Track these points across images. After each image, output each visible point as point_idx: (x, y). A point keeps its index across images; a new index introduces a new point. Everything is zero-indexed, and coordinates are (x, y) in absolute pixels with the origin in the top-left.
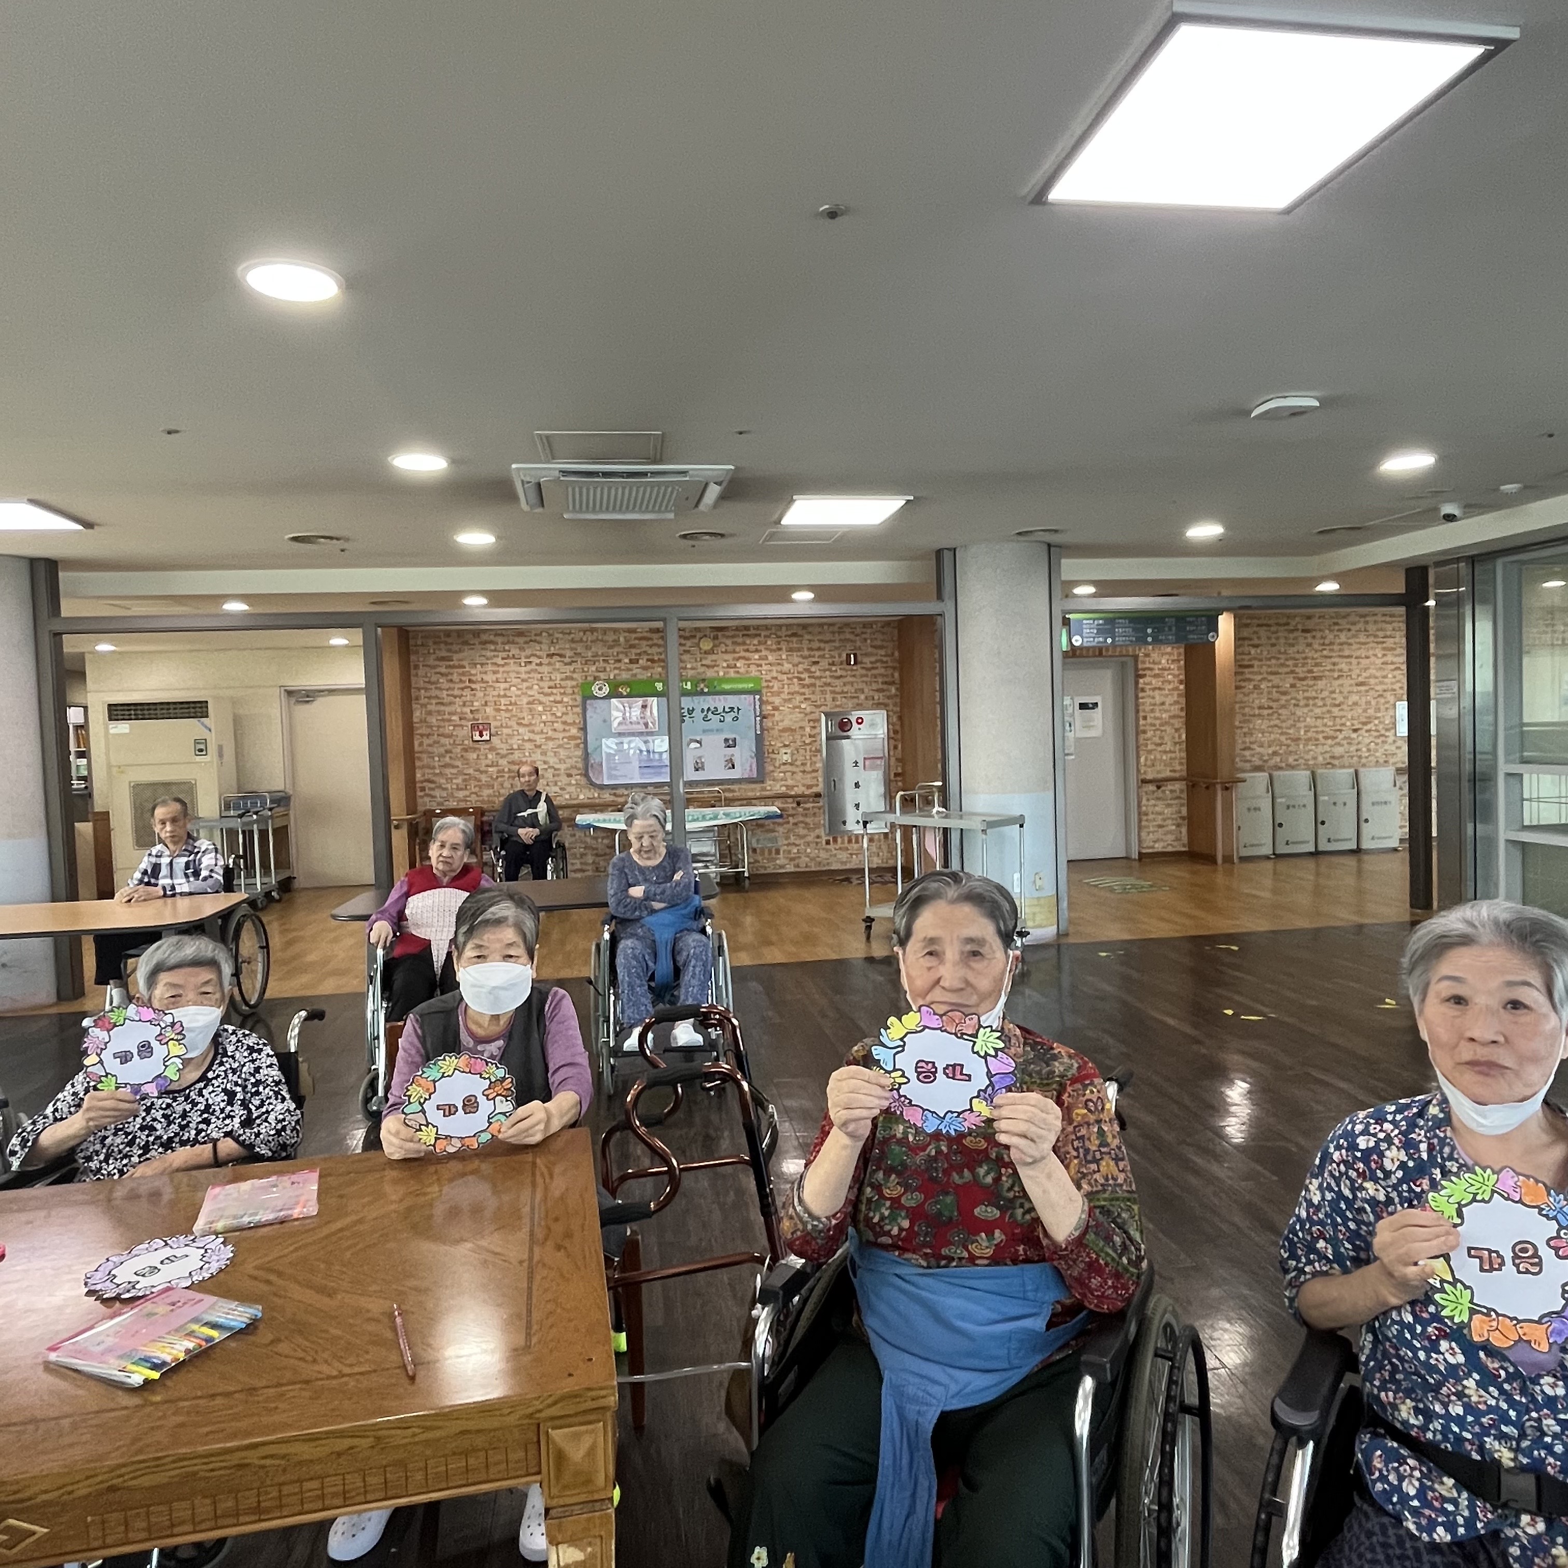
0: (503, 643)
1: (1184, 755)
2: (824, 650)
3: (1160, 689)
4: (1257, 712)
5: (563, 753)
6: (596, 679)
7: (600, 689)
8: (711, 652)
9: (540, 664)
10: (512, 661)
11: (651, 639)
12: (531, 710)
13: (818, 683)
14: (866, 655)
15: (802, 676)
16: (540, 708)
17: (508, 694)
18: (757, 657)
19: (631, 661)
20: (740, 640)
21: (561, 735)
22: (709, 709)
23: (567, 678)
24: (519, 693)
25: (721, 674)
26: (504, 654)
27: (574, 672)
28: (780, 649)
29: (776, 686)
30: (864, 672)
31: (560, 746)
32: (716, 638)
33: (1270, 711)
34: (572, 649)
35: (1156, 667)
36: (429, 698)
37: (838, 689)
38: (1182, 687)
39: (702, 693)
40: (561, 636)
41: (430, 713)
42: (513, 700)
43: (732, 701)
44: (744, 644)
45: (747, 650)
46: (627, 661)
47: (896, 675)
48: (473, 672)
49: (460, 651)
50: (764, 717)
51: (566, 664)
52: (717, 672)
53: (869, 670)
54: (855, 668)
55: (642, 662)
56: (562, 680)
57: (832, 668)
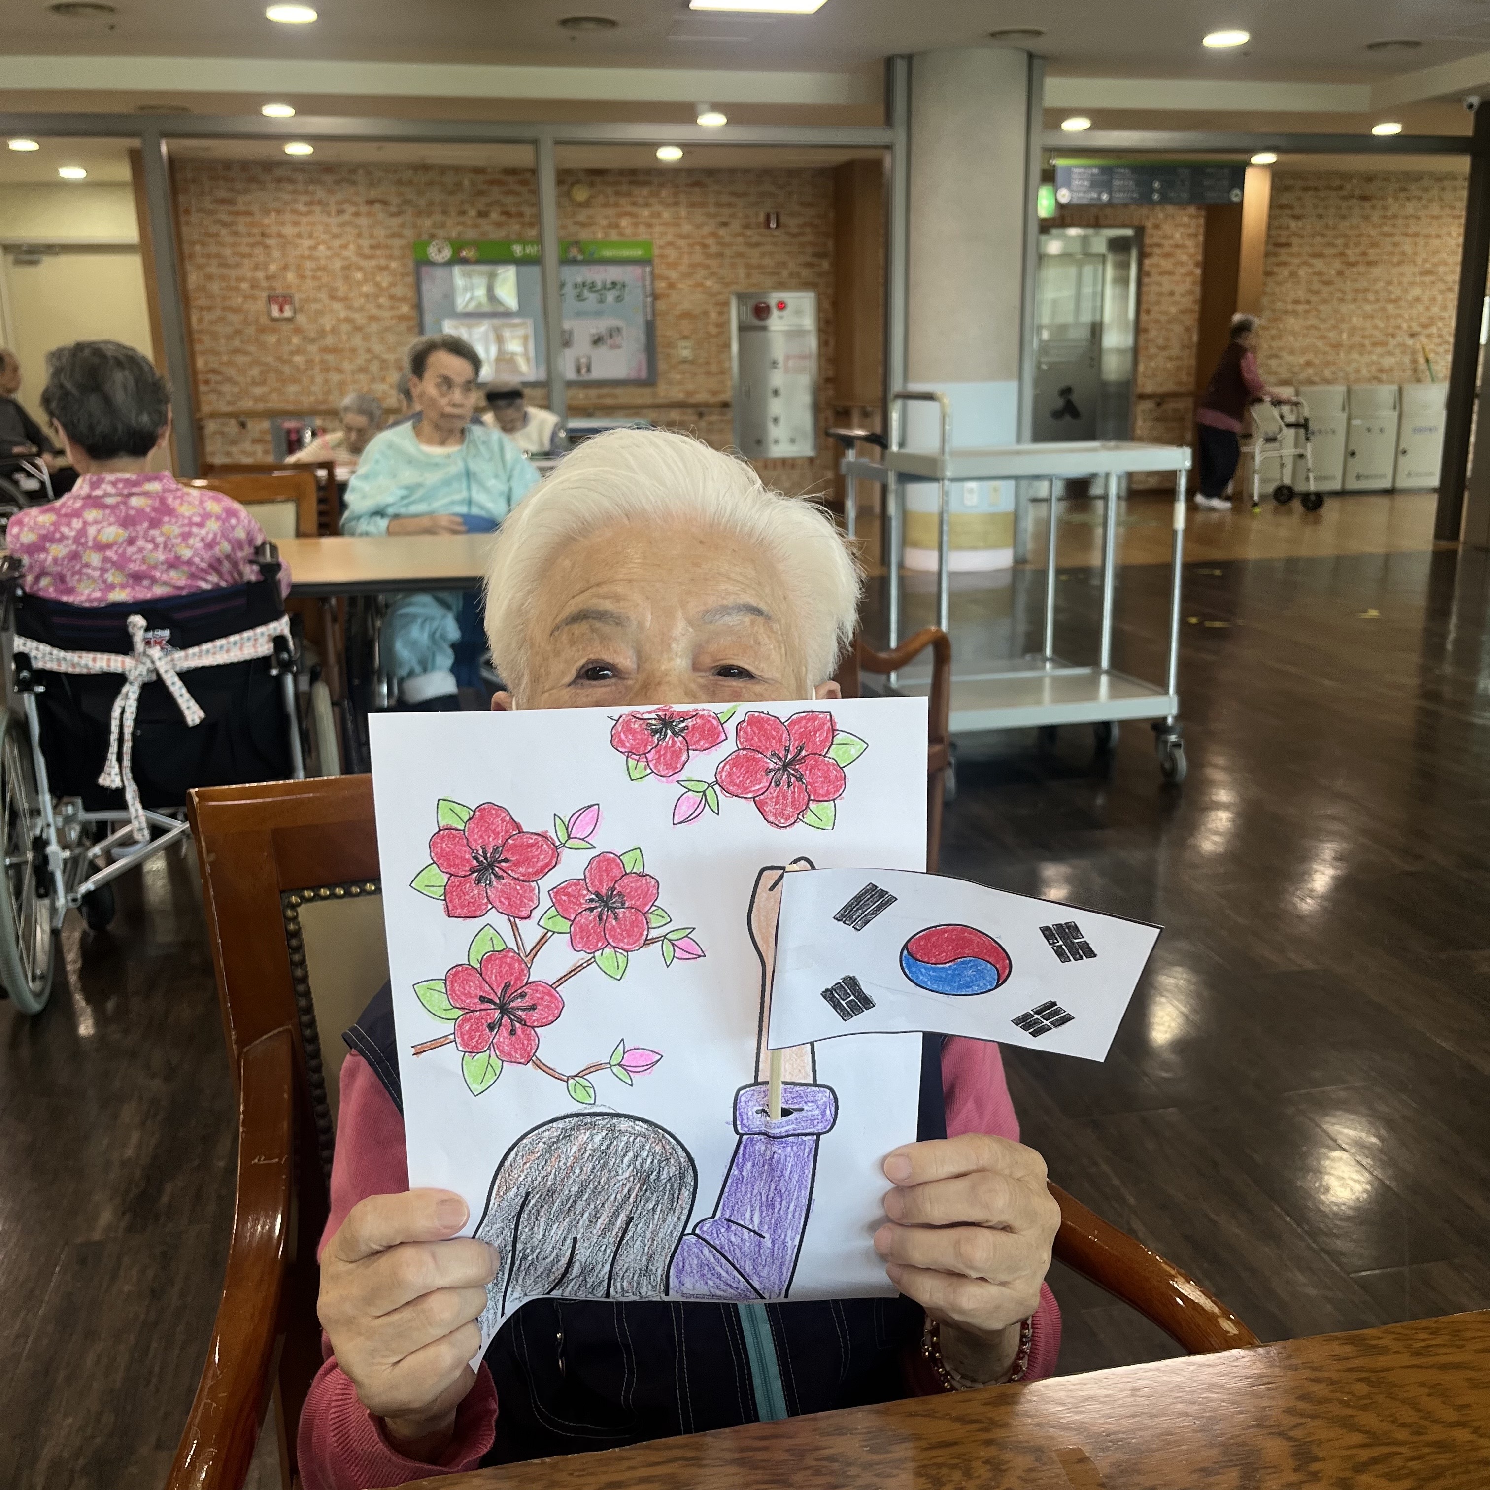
1: (1193, 362)
2: (735, 206)
3: (1170, 273)
4: (1290, 307)
5: (391, 338)
6: (433, 237)
7: (439, 253)
8: (586, 204)
9: (357, 214)
10: (317, 209)
11: (505, 183)
12: (347, 278)
13: (728, 252)
14: (792, 215)
15: (707, 242)
16: (359, 276)
17: (316, 254)
18: (646, 213)
19: (480, 215)
20: (624, 188)
21: (387, 314)
22: (584, 285)
23: (393, 235)
24: (329, 253)
26: (306, 198)
27: (403, 226)
28: (676, 204)
29: (672, 254)
30: (788, 239)
31: (387, 329)
32: (592, 185)
33: (1307, 307)
34: (399, 194)
35: (1166, 243)
36: (209, 256)
37: (754, 261)
38: (1198, 271)
39: (574, 262)
40: (382, 174)
41: (209, 277)
42: (323, 262)
43: (614, 273)
44: (629, 194)
45: (634, 204)
46: (473, 213)
47: (830, 244)
48: (266, 221)
49: (245, 191)
50: (655, 297)
51: (393, 215)
52: (594, 233)
53: (794, 235)
54: (776, 233)
55: (494, 216)
56: (388, 237)
57: (749, 232)
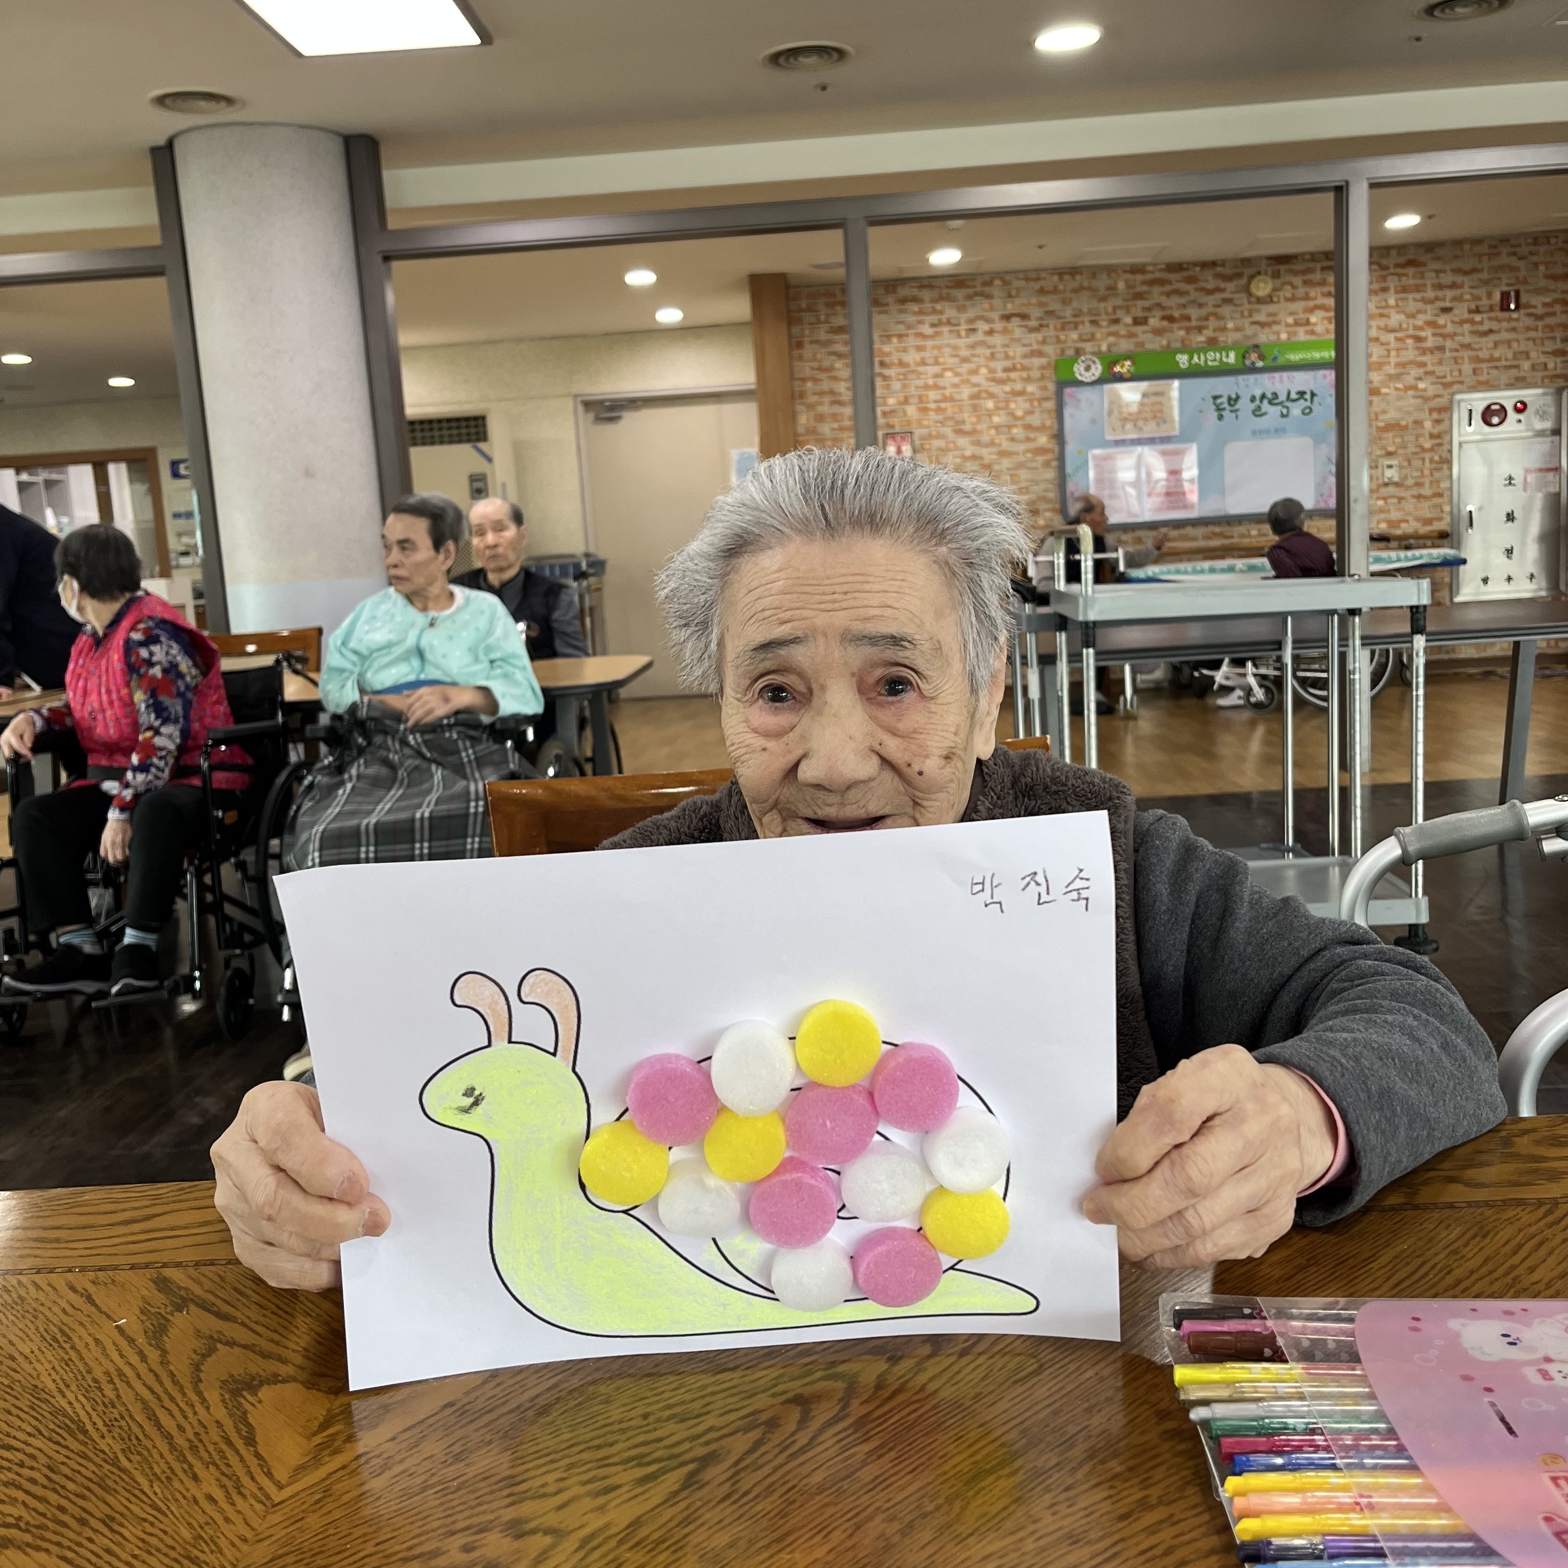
0: (934, 301)
2: (1461, 286)
5: (1024, 474)
6: (1078, 352)
7: (1088, 370)
8: (1269, 299)
9: (991, 332)
10: (945, 329)
11: (1169, 282)
12: (975, 408)
13: (1448, 344)
14: (1538, 291)
15: (1423, 334)
16: (990, 404)
17: (941, 382)
19: (1137, 322)
20: (1317, 276)
21: (1021, 447)
22: (1263, 396)
23: (1032, 354)
24: (956, 380)
25: (1284, 336)
26: (934, 318)
27: (1044, 342)
28: (1385, 290)
30: (1530, 322)
31: (1020, 465)
32: (1276, 275)
34: (1041, 305)
36: (821, 394)
37: (1484, 354)
39: (1253, 370)
40: (1022, 283)
41: (820, 418)
42: (947, 392)
43: (1301, 380)
46: (1128, 320)
48: (887, 348)
51: (1032, 330)
52: (1278, 334)
53: (1538, 318)
54: (1515, 315)
55: (1154, 322)
56: (1025, 356)
57: (1478, 318)
